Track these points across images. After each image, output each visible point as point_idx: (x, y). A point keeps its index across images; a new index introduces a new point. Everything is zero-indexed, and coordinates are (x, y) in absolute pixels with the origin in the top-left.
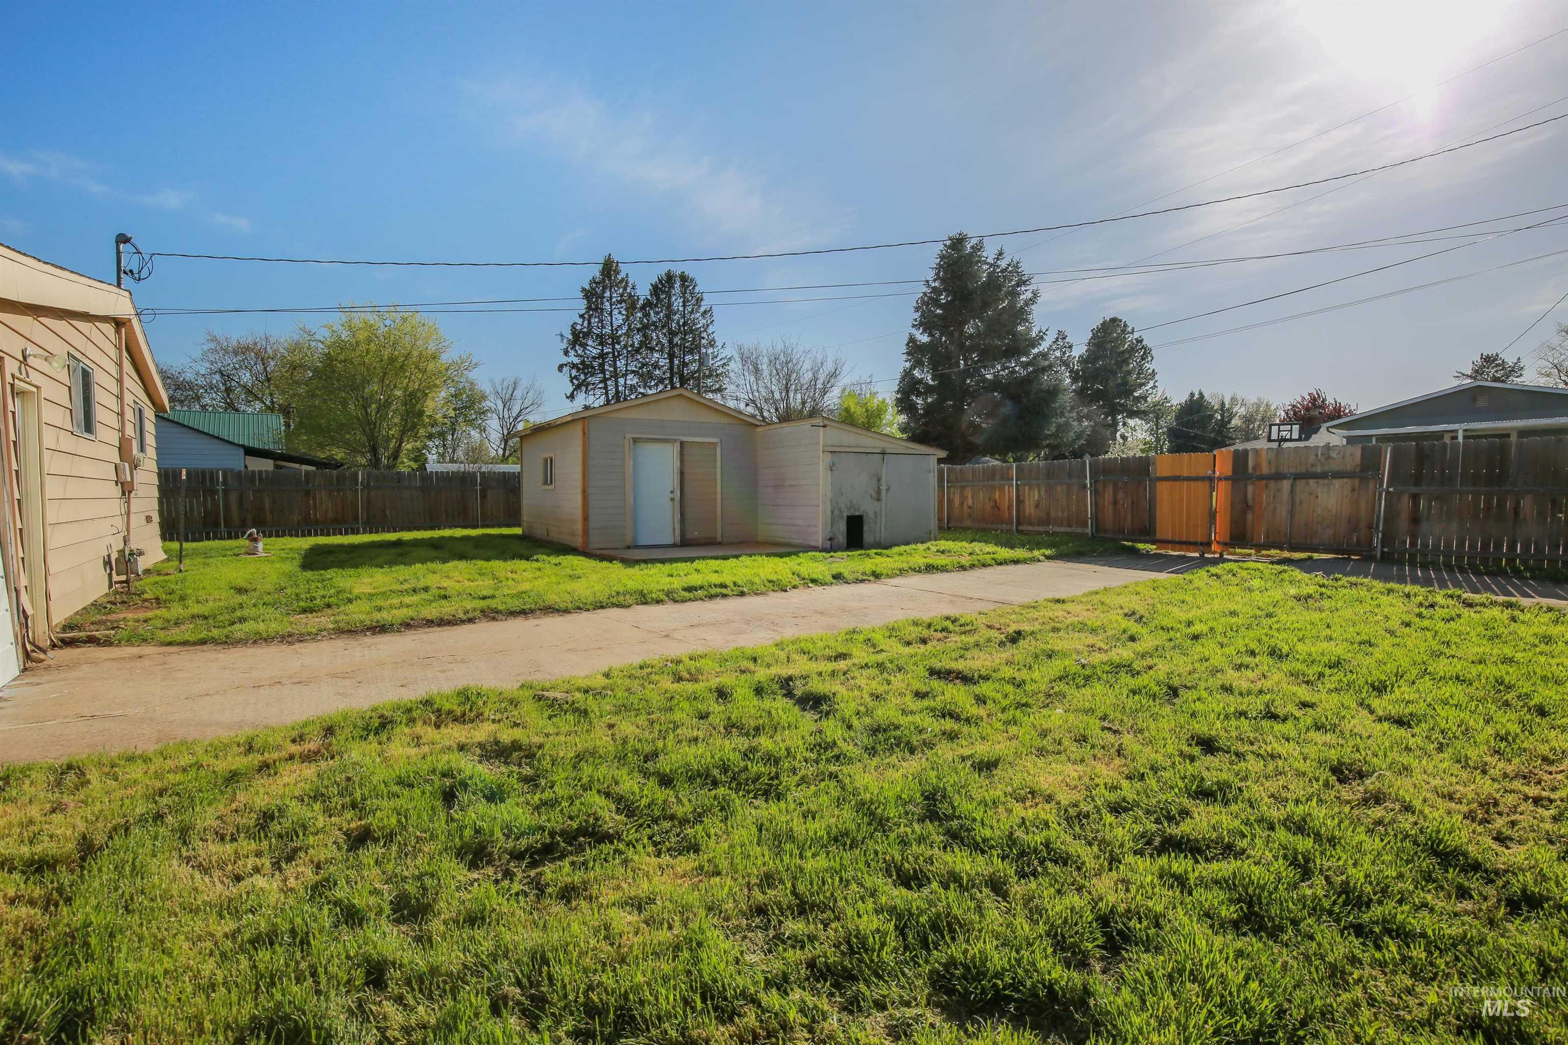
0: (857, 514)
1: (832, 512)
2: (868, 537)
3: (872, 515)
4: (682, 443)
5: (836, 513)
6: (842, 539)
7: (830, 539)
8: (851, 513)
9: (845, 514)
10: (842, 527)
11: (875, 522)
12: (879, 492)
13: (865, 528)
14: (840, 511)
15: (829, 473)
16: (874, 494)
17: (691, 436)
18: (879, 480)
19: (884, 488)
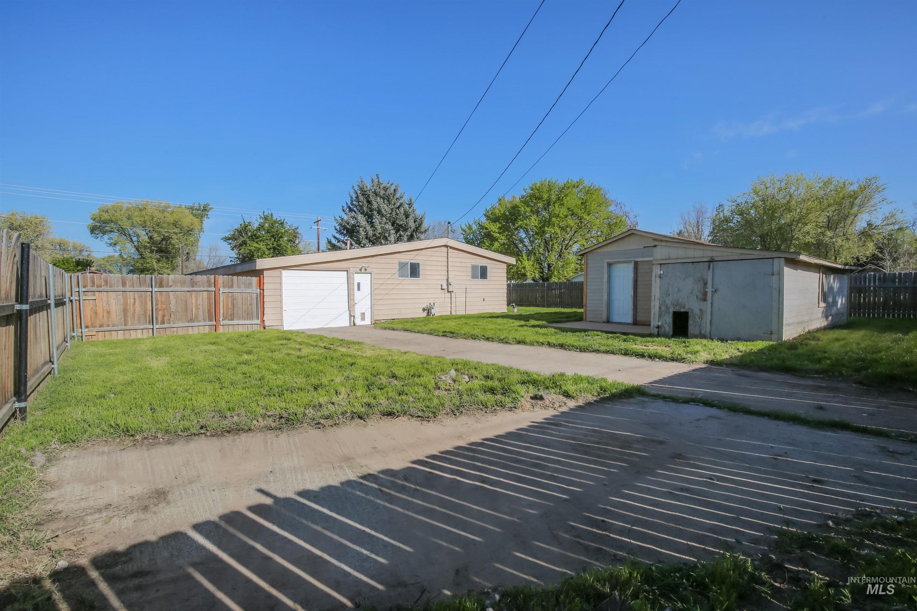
0: (682, 310)
1: (660, 308)
2: (692, 329)
3: (697, 311)
4: (636, 263)
5: (663, 308)
6: (668, 328)
7: (658, 327)
8: (677, 309)
9: (671, 310)
10: (669, 319)
11: (701, 318)
12: (705, 294)
13: (690, 322)
14: (667, 308)
15: (658, 280)
16: (700, 295)
17: (642, 257)
18: (705, 284)
19: (709, 290)
